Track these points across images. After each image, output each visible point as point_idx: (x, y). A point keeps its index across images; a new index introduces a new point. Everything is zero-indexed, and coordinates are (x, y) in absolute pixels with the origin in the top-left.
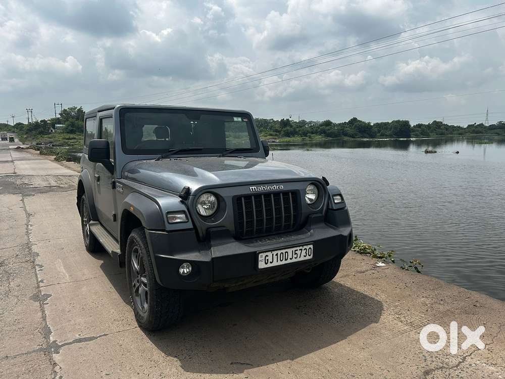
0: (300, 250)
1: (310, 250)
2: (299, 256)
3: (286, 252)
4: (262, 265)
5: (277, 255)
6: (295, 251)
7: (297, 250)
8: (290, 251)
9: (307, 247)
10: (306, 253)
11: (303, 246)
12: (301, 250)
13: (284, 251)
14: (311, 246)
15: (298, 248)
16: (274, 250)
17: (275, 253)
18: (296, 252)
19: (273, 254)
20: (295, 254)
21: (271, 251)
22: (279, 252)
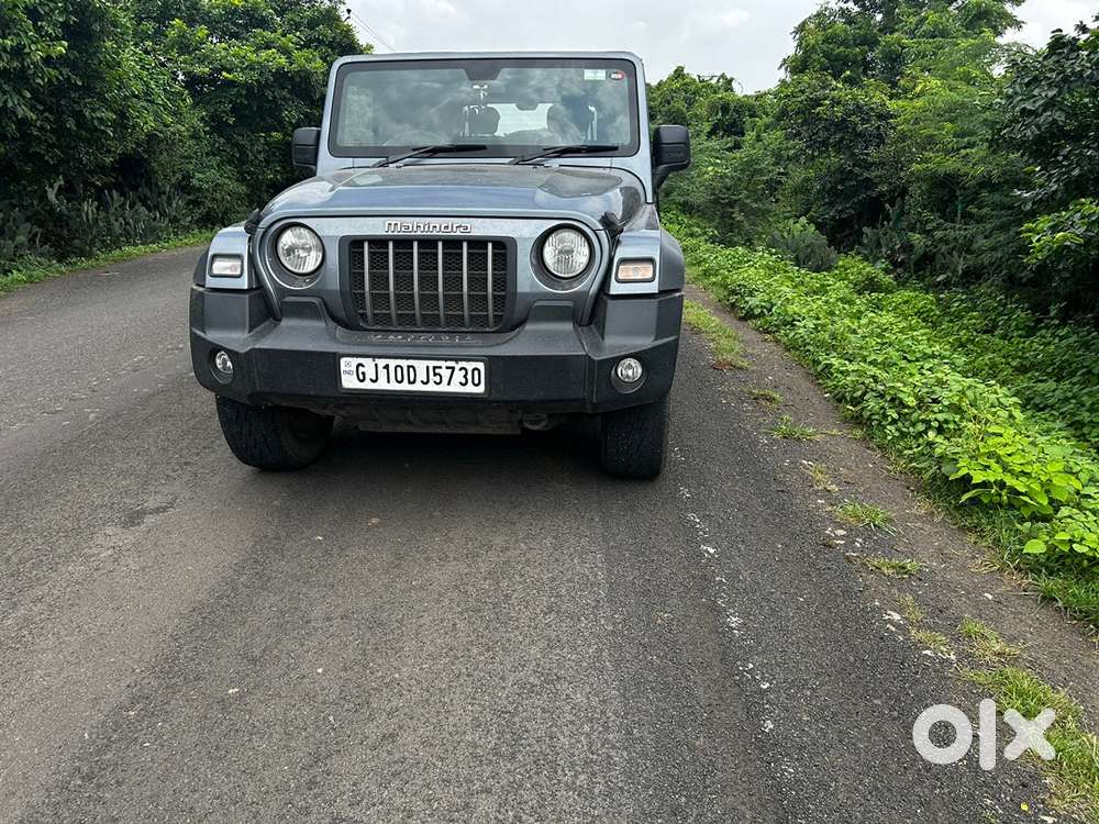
0: (447, 368)
1: (476, 373)
2: (445, 380)
3: (409, 367)
4: (349, 382)
5: (387, 367)
6: (435, 368)
7: (440, 367)
8: (421, 365)
9: (470, 366)
10: (465, 376)
11: (457, 361)
12: (453, 369)
13: (404, 363)
14: (481, 366)
15: (443, 364)
16: (380, 357)
17: (382, 362)
18: (437, 371)
19: (376, 365)
20: (435, 374)
21: (374, 357)
22: (393, 363)
